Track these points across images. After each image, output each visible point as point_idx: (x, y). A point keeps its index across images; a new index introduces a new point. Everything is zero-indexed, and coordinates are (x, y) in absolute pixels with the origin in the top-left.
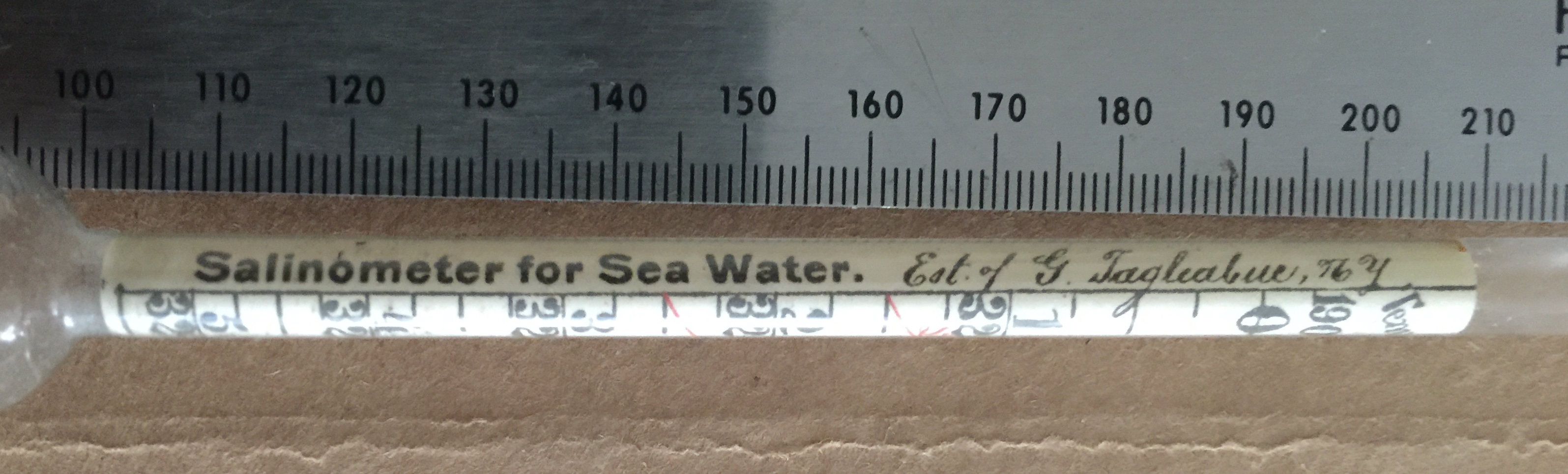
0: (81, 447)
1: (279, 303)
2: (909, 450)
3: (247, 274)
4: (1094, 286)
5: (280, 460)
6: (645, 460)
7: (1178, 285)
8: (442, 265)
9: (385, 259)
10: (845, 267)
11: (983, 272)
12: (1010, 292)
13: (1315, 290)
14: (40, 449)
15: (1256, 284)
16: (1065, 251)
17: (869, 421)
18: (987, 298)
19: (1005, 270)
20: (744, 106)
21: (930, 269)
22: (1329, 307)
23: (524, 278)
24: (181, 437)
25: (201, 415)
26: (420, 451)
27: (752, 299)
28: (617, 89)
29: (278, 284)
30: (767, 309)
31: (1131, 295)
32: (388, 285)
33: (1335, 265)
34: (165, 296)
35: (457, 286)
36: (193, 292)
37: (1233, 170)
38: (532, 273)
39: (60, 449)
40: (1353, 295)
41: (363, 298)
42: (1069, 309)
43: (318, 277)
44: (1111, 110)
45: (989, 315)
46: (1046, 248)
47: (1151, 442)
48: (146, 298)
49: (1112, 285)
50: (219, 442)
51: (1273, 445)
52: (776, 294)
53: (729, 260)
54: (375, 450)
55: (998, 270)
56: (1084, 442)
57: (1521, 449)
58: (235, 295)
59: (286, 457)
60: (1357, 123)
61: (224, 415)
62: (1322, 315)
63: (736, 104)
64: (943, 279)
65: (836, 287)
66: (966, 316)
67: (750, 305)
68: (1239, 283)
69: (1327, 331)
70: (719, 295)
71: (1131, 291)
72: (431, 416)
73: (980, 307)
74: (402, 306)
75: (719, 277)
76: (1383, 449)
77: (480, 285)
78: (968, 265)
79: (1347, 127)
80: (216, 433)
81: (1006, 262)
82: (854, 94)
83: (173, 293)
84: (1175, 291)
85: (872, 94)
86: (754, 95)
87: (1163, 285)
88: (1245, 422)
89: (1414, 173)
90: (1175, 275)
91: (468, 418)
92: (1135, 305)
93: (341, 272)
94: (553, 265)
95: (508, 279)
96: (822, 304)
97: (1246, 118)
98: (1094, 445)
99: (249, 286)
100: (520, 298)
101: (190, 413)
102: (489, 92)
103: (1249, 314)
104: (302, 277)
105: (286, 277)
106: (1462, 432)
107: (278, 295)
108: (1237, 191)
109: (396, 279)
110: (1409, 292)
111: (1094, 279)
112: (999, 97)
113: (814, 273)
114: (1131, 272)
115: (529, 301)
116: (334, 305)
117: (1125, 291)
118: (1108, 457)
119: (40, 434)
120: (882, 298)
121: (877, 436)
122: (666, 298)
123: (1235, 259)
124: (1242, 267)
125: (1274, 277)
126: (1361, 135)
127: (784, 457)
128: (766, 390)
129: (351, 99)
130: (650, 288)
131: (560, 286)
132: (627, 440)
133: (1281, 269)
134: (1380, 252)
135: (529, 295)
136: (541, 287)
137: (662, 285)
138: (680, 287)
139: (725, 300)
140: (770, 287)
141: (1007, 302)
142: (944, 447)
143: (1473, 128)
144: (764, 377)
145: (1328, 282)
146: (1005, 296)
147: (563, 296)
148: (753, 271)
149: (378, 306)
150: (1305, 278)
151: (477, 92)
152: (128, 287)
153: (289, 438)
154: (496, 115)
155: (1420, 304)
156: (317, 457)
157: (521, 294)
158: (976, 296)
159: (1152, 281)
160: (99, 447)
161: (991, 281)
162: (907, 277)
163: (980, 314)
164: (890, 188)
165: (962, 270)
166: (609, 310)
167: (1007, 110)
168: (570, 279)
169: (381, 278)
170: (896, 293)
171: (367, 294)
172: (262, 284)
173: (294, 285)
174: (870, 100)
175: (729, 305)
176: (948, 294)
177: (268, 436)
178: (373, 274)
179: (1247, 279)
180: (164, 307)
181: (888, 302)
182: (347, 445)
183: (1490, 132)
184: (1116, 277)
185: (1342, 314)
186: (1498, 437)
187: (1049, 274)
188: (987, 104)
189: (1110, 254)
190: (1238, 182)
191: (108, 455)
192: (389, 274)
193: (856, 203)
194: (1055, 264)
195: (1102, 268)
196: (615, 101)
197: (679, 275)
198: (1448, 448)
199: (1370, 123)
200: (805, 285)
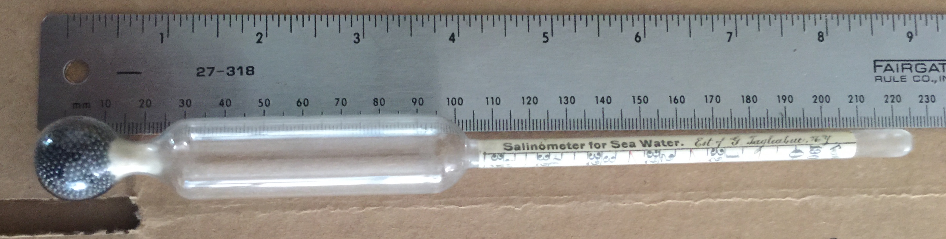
0: (452, 207)
1: (526, 155)
2: (691, 202)
3: (518, 148)
4: (748, 145)
5: (509, 209)
6: (614, 207)
7: (772, 144)
8: (569, 145)
9: (554, 143)
10: (678, 142)
11: (717, 142)
12: (725, 147)
13: (810, 145)
14: (440, 208)
15: (794, 144)
16: (738, 137)
17: (679, 194)
18: (719, 149)
19: (723, 142)
20: (639, 101)
21: (702, 142)
22: (815, 149)
23: (591, 147)
24: (480, 203)
25: (486, 196)
26: (549, 205)
27: (654, 151)
28: (603, 98)
29: (526, 151)
30: (658, 154)
31: (758, 148)
32: (555, 150)
33: (815, 138)
34: (496, 155)
35: (573, 150)
36: (504, 153)
37: (782, 115)
38: (593, 146)
39: (446, 207)
40: (821, 146)
41: (548, 154)
42: (741, 151)
43: (536, 149)
44: (745, 99)
45: (719, 154)
46: (734, 136)
47: (764, 198)
48: (491, 155)
49: (753, 145)
50: (490, 204)
51: (801, 197)
52: (660, 150)
53: (646, 141)
54: (536, 205)
55: (721, 142)
56: (744, 198)
57: (876, 197)
58: (515, 154)
59: (510, 208)
60: (817, 100)
61: (493, 196)
62: (813, 152)
63: (637, 101)
64: (706, 144)
65: (676, 147)
66: (713, 155)
67: (653, 153)
68: (789, 143)
69: (815, 157)
70: (644, 150)
71: (759, 146)
72: (551, 195)
73: (717, 152)
74: (559, 156)
75: (644, 146)
76: (836, 198)
77: (580, 150)
78: (712, 141)
79: (815, 102)
80: (491, 201)
81: (722, 140)
82: (670, 97)
83: (498, 154)
84: (771, 146)
85: (676, 97)
86: (642, 98)
87: (768, 145)
88: (792, 191)
89: (835, 115)
90: (771, 141)
91: (562, 195)
92: (760, 150)
93: (542, 147)
94: (598, 144)
95: (587, 148)
96: (672, 152)
97: (785, 100)
98: (747, 199)
99: (518, 151)
100: (591, 153)
101: (482, 196)
102: (567, 100)
103: (793, 152)
104: (532, 149)
105: (528, 149)
106: (858, 192)
107: (526, 153)
108: (784, 121)
109: (557, 148)
110: (837, 145)
111: (748, 143)
112: (712, 96)
113: (670, 144)
114: (758, 141)
115: (593, 153)
116: (541, 156)
117: (757, 146)
118: (752, 203)
119: (440, 203)
120: (689, 150)
121: (682, 198)
122: (630, 151)
123: (787, 137)
124: (789, 139)
125: (799, 141)
126: (819, 104)
127: (655, 205)
128: (648, 185)
129: (529, 103)
130: (625, 149)
131: (601, 149)
132: (609, 201)
133: (800, 140)
134: (828, 134)
135: (593, 152)
136: (596, 150)
137: (629, 148)
138: (633, 148)
139: (646, 152)
140: (658, 148)
141: (724, 150)
142: (702, 201)
143: (852, 101)
144: (648, 181)
145: (814, 142)
146: (724, 149)
147: (602, 152)
148: (653, 144)
149: (552, 156)
150: (807, 142)
151: (564, 100)
152: (487, 152)
153: (511, 202)
154: (569, 105)
155: (840, 148)
156: (519, 208)
157: (590, 152)
158: (715, 149)
159: (764, 143)
160: (457, 206)
161: (719, 145)
162: (696, 144)
163: (717, 154)
164: (682, 123)
165: (711, 142)
166: (614, 156)
167: (715, 100)
168: (604, 147)
169: (553, 148)
170: (693, 149)
171: (550, 153)
172: (522, 151)
173: (530, 151)
174: (675, 99)
175: (647, 153)
176: (707, 148)
177: (505, 202)
178: (551, 147)
179: (791, 142)
180: (496, 158)
181: (691, 151)
182: (528, 204)
183: (857, 101)
184: (754, 143)
185: (818, 151)
186: (870, 193)
187: (735, 142)
188: (709, 99)
189: (752, 137)
190: (784, 119)
191: (460, 209)
192: (555, 147)
193: (673, 128)
194: (737, 140)
195: (750, 140)
196: (603, 101)
197: (633, 145)
198: (854, 197)
199: (821, 101)
200: (668, 147)
